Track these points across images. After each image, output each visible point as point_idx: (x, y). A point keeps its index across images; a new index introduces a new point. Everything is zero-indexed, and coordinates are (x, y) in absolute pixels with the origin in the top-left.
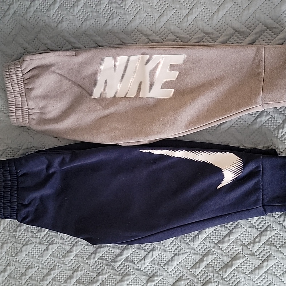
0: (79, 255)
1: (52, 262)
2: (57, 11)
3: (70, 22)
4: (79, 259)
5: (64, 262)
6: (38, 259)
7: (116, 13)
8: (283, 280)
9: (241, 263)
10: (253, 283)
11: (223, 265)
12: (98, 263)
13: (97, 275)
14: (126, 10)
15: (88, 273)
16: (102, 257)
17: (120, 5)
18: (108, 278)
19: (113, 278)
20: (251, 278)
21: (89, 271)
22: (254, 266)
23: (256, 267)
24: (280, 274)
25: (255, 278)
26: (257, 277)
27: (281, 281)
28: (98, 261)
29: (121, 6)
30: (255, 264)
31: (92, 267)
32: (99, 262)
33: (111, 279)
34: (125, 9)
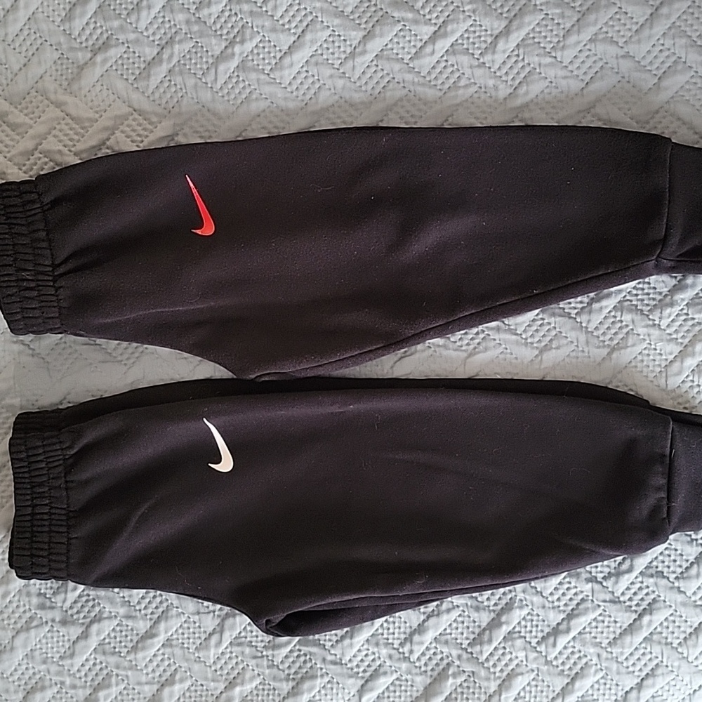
0: (174, 643)
1: (98, 667)
2: (93, 20)
3: (128, 47)
4: (175, 652)
5: (134, 663)
6: (60, 663)
7: (252, 27)
8: (685, 655)
9: (590, 623)
10: (618, 667)
11: (547, 630)
12: (228, 656)
13: (226, 688)
14: (278, 21)
15: (202, 685)
16: (239, 641)
17: (261, 7)
18: (258, 690)
19: (272, 687)
20: (614, 655)
21: (206, 679)
22: (621, 627)
23: (625, 629)
24: (678, 641)
25: (622, 653)
26: (627, 651)
27: (681, 656)
28: (228, 650)
29: (264, 9)
30: (623, 623)
31: (213, 668)
32: (231, 652)
33: (266, 692)
34: (275, 18)
